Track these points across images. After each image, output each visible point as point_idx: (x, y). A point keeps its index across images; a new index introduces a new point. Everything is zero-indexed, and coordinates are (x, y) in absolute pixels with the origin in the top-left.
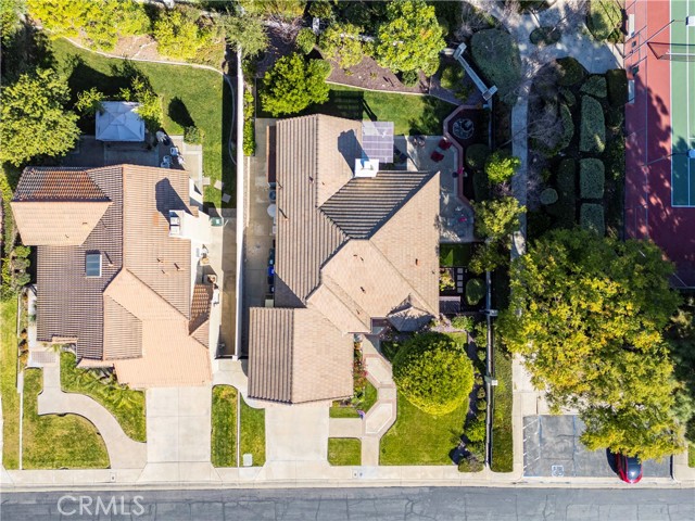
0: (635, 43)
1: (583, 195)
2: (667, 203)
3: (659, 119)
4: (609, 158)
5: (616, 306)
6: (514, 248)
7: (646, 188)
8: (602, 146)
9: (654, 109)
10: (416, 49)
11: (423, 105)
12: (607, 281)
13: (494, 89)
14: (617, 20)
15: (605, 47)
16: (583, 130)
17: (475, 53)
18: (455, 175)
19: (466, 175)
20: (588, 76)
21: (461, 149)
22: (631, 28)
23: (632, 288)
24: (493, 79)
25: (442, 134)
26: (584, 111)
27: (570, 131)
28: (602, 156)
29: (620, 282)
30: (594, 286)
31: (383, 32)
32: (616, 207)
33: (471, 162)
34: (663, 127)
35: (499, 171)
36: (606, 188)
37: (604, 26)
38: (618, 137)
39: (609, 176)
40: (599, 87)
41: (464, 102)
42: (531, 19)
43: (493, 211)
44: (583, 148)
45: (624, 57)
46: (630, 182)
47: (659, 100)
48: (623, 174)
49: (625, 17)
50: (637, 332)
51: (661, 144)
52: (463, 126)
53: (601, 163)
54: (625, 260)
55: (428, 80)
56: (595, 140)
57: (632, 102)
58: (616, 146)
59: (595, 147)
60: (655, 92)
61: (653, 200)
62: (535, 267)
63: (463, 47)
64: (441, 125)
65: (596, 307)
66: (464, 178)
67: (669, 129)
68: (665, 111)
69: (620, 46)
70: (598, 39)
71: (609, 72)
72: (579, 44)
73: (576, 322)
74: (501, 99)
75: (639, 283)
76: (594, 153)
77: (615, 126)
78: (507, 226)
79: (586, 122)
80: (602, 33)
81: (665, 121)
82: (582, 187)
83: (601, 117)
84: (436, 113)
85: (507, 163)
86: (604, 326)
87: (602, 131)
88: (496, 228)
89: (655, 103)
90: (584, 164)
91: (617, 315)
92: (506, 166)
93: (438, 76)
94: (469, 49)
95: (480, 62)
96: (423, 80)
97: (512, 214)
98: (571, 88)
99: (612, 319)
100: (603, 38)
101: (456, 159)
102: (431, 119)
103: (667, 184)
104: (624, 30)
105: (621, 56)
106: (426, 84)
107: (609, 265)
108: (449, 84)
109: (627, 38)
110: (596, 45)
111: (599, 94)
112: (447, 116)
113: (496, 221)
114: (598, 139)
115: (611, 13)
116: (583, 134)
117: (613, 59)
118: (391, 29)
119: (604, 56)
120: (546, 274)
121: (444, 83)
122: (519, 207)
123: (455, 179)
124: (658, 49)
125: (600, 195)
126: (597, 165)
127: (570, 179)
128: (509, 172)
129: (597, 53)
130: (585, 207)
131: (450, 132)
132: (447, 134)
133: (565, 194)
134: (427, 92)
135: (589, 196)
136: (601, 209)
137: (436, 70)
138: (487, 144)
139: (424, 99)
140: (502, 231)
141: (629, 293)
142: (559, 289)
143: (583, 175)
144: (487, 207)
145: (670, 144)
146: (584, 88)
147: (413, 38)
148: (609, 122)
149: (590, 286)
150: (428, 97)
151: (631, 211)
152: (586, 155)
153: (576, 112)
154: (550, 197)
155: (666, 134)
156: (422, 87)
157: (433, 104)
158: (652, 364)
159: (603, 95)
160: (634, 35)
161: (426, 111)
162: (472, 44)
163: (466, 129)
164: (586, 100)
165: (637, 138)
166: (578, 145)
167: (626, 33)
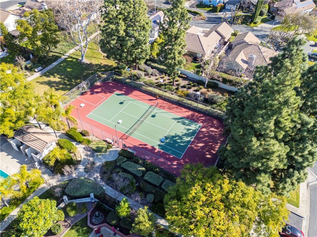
0: (116, 142)
1: (158, 185)
2: (179, 160)
3: (147, 148)
4: (149, 168)
5: (206, 190)
6: (165, 226)
7: (169, 163)
8: (144, 169)
9: (142, 148)
10: (44, 215)
11: (73, 231)
12: (193, 188)
13: (92, 195)
14: (104, 143)
15: (110, 151)
16: (133, 172)
17: (72, 194)
18: (115, 234)
19: (118, 229)
20: (115, 161)
21: (105, 224)
22: (110, 141)
23: (201, 180)
24: (88, 193)
25: (92, 229)
26: (126, 168)
27: (130, 176)
28: (147, 170)
29: (196, 183)
30: (194, 194)
31: (23, 226)
32: (170, 176)
33: (114, 222)
34: (151, 148)
35: (124, 210)
36: (160, 176)
37: (102, 148)
38: (144, 162)
39: (157, 172)
40: (122, 159)
41: (87, 211)
42: (80, 168)
43: (140, 222)
44: (140, 175)
45: (118, 148)
46: (163, 167)
47: (140, 145)
48: (158, 167)
49: (106, 141)
50: (221, 188)
51: (156, 151)
52: (96, 217)
53: (149, 172)
54: (188, 177)
55: (65, 221)
56: (140, 170)
57: (135, 153)
58: (147, 165)
59: (142, 171)
60: (137, 144)
61: (175, 163)
62: (174, 217)
63: (65, 197)
64: (89, 227)
65: (204, 198)
66: (119, 230)
67: (152, 147)
68: (146, 145)
69: (114, 147)
70: (106, 151)
71: (119, 154)
72: (102, 158)
73: (207, 210)
74: (98, 194)
75: (200, 176)
76: (144, 173)
77: (139, 161)
78: (150, 220)
79: (131, 169)
80: (104, 149)
81: (149, 147)
82: (154, 183)
83: (133, 163)
84: (82, 226)
85: (122, 204)
86: (213, 200)
87: (138, 166)
88: (147, 225)
89: (141, 146)
90: (146, 178)
91: (210, 191)
92: (123, 204)
93: (67, 215)
94: (68, 196)
95: (77, 194)
96: (64, 224)
97: (146, 214)
98: (115, 168)
99: (212, 194)
100: (106, 150)
101: (108, 230)
102: (82, 231)
103: (171, 156)
104: (109, 143)
105: (117, 148)
106: (66, 224)
107: (187, 184)
108: (74, 212)
109: (113, 143)
110: (107, 153)
111: (124, 161)
112: (87, 222)
113: (144, 223)
114: (140, 168)
115: (100, 143)
116: (135, 173)
117: (116, 151)
118: (26, 220)
119: (113, 153)
120: (180, 213)
121: (72, 214)
122: (144, 209)
123: (117, 235)
124: (124, 137)
125: (162, 179)
126: (149, 174)
127: (148, 186)
128: (127, 205)
129: (110, 155)
130: (163, 186)
131: (95, 225)
132: (94, 227)
133: (153, 191)
134: (70, 225)
135: (160, 183)
136: (167, 181)
137: (63, 214)
138: (111, 211)
139: (72, 228)
140: (151, 223)
141: (203, 182)
142: (189, 211)
143: (150, 180)
144: (136, 224)
145: (157, 149)
146: (118, 164)
147: (38, 213)
148: (137, 162)
149: (193, 196)
150: (73, 226)
151: (174, 172)
152: (143, 176)
153: (125, 171)
154: (150, 197)
155: (154, 148)
156: (66, 227)
157: (77, 226)
158: (238, 189)
159: (126, 159)
160: (113, 141)
161: (77, 231)
162: (68, 193)
163: (98, 216)
164: (123, 166)
165: (148, 156)
166: (138, 177)
167: (111, 143)
